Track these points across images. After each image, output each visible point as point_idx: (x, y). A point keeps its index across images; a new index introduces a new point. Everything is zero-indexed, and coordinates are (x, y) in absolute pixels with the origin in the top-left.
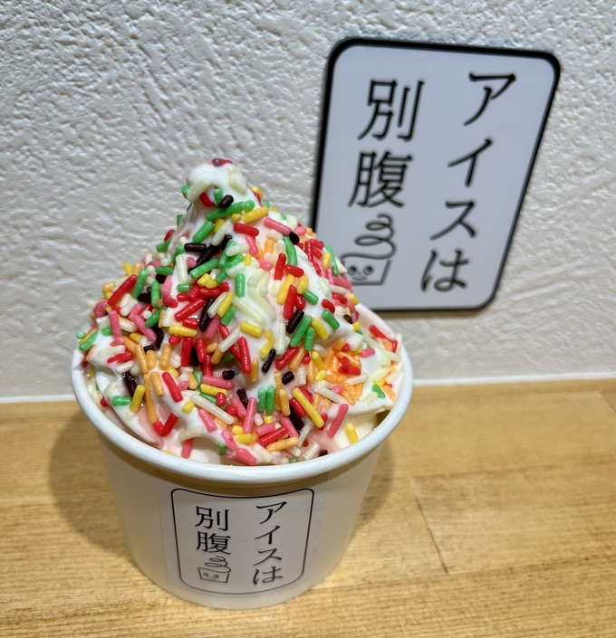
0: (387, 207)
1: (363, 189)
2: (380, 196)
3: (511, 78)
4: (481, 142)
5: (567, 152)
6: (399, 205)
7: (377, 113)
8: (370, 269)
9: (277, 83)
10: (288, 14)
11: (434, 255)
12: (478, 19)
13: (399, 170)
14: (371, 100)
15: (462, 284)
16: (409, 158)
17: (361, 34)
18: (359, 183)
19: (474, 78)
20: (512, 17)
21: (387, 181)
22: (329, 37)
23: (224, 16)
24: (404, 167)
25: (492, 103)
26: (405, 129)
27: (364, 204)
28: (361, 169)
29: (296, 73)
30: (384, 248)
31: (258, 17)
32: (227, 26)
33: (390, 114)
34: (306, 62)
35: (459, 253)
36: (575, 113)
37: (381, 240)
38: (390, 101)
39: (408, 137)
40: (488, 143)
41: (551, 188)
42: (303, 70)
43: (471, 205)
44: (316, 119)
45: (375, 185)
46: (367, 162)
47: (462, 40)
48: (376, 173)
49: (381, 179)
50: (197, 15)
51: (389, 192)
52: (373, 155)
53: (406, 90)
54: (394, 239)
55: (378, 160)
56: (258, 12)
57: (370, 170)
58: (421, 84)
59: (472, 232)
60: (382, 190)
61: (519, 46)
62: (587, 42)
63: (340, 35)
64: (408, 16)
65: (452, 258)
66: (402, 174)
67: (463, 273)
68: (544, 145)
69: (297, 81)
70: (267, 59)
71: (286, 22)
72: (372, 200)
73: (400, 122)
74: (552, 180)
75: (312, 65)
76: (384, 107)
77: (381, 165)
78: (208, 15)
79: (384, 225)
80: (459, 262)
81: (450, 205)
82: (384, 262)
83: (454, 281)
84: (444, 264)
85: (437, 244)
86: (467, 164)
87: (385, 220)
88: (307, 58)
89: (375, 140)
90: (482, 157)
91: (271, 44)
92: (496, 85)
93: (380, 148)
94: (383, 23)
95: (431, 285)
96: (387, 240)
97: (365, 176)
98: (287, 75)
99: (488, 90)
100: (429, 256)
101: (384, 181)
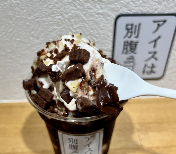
0: (132, 54)
1: (125, 50)
2: (130, 52)
3: (165, 21)
6: (135, 53)
7: (128, 32)
14: (126, 29)
16: (137, 42)
17: (123, 13)
19: (154, 22)
27: (126, 53)
32: (89, 14)
33: (131, 32)
35: (153, 64)
38: (131, 29)
39: (137, 37)
40: (159, 37)
42: (109, 23)
43: (155, 53)
44: (112, 34)
46: (126, 44)
47: (150, 12)
48: (129, 46)
53: (136, 26)
54: (134, 62)
55: (129, 43)
59: (156, 59)
61: (167, 13)
63: (118, 14)
64: (136, 8)
66: (135, 46)
69: (107, 25)
70: (100, 21)
71: (104, 12)
75: (111, 21)
79: (131, 59)
81: (150, 53)
82: (131, 68)
84: (149, 68)
85: (147, 63)
86: (153, 43)
89: (128, 38)
92: (161, 23)
94: (129, 10)
95: (145, 73)
97: (126, 47)
98: (104, 24)
99: (159, 25)
101: (131, 48)
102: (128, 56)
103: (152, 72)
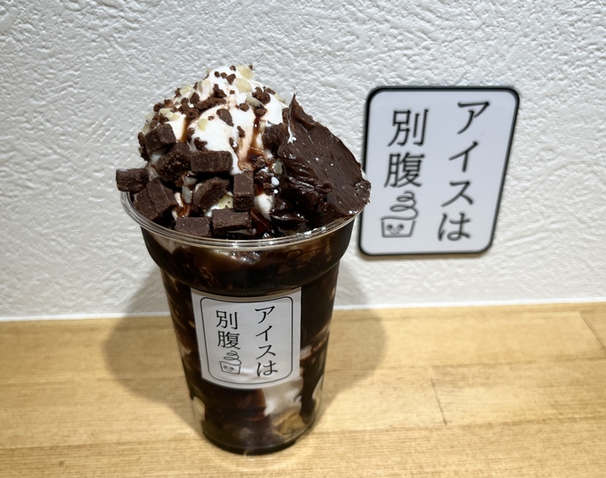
0: (410, 187)
1: (393, 177)
2: (405, 180)
3: (487, 104)
4: (471, 144)
5: (532, 146)
6: (418, 185)
7: (399, 130)
8: (401, 227)
9: (335, 115)
10: (341, 76)
11: (445, 217)
12: (461, 70)
13: (416, 164)
14: (395, 123)
15: (467, 236)
16: (422, 156)
17: (386, 84)
18: (390, 173)
19: (461, 105)
20: (483, 67)
21: (409, 171)
22: (366, 87)
23: (302, 80)
24: (419, 161)
25: (475, 120)
26: (418, 139)
27: (395, 185)
28: (391, 164)
29: (347, 109)
30: (410, 213)
31: (322, 79)
32: (304, 85)
33: (408, 130)
34: (353, 102)
35: (463, 215)
36: (535, 122)
37: (407, 207)
38: (407, 122)
39: (421, 143)
40: (475, 144)
41: (524, 170)
42: (351, 107)
43: (467, 184)
44: (361, 135)
45: (401, 174)
46: (395, 159)
47: (451, 83)
48: (401, 166)
49: (404, 170)
50: (287, 80)
51: (411, 178)
52: (399, 155)
53: (417, 115)
54: (417, 207)
55: (401, 158)
56: (323, 76)
57: (397, 164)
58: (426, 111)
59: (470, 201)
60: (406, 176)
61: (490, 84)
62: (536, 79)
63: (373, 86)
64: (415, 72)
65: (458, 218)
66: (418, 166)
67: (467, 228)
68: (515, 143)
69: (347, 114)
70: (329, 102)
71: (340, 81)
72: (399, 183)
73: (415, 135)
74: (524, 165)
75: (357, 103)
76: (403, 126)
77: (404, 161)
78: (293, 80)
79: (409, 198)
80: (463, 221)
81: (453, 184)
82: (411, 222)
83: (461, 234)
84: (452, 222)
85: (447, 209)
86: (463, 157)
87: (410, 195)
88: (353, 100)
89: (399, 146)
90: (472, 154)
91: (331, 93)
92: (477, 109)
93: (403, 151)
94: (399, 77)
95: (445, 236)
96: (412, 207)
97: (394, 168)
98: (341, 110)
99: (472, 112)
100: (441, 217)
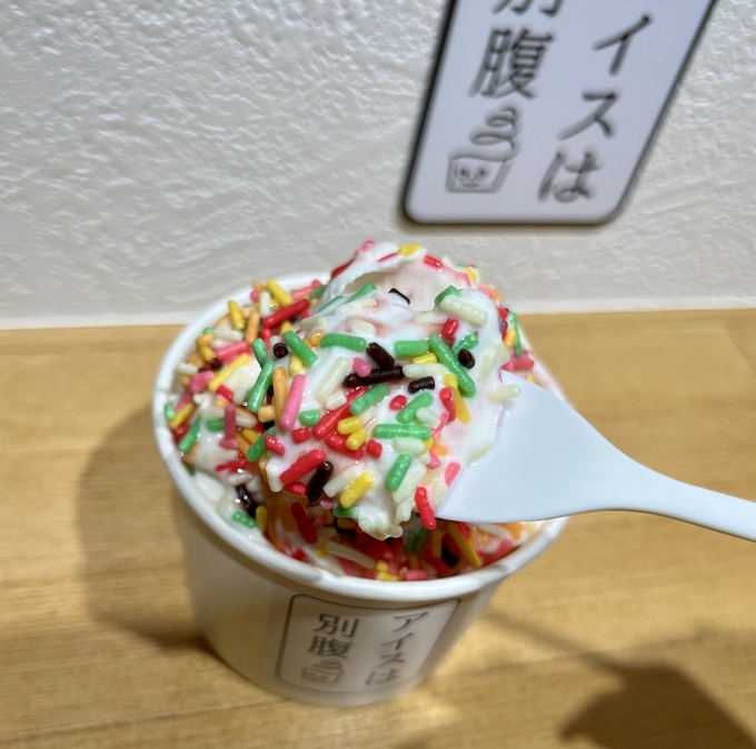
0: (516, 98)
1: (489, 75)
2: (508, 85)
6: (528, 95)
8: (482, 173)
11: (560, 157)
13: (534, 53)
15: (587, 194)
16: (549, 38)
18: (486, 67)
21: (520, 66)
24: (540, 49)
26: (549, 1)
27: (489, 93)
28: (491, 49)
30: (504, 146)
35: (589, 156)
39: (552, 12)
40: (646, 20)
43: (611, 97)
45: (506, 70)
46: (500, 40)
48: (508, 56)
49: (512, 64)
51: (520, 80)
52: (507, 33)
54: (516, 139)
55: (513, 38)
57: (502, 51)
59: (607, 129)
60: (512, 77)
65: (580, 161)
66: (536, 58)
68: (712, 26)
72: (501, 89)
77: (516, 46)
79: (507, 120)
81: (589, 97)
83: (577, 189)
84: (569, 168)
85: (566, 145)
87: (509, 114)
89: (513, 14)
95: (551, 193)
96: (508, 138)
97: (494, 59)
101: (515, 66)
102: (494, 105)
103: (579, 189)
